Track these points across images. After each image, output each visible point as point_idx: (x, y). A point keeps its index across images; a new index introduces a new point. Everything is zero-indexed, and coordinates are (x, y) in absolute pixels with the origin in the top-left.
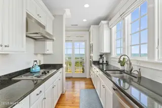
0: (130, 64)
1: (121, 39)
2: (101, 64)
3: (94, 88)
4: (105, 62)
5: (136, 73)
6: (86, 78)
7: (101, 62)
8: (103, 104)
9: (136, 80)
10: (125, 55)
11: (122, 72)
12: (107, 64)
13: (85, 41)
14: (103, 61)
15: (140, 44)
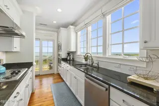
0: (92, 59)
1: (84, 41)
2: (69, 60)
3: (64, 81)
4: (71, 59)
5: (96, 65)
6: (54, 74)
7: (68, 59)
8: (74, 92)
9: (96, 69)
10: (88, 53)
11: (86, 65)
12: (73, 60)
13: (53, 41)
14: (70, 58)
15: (97, 46)
